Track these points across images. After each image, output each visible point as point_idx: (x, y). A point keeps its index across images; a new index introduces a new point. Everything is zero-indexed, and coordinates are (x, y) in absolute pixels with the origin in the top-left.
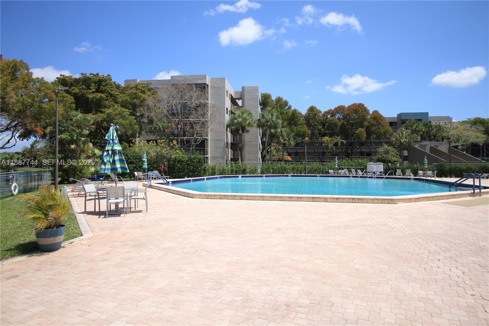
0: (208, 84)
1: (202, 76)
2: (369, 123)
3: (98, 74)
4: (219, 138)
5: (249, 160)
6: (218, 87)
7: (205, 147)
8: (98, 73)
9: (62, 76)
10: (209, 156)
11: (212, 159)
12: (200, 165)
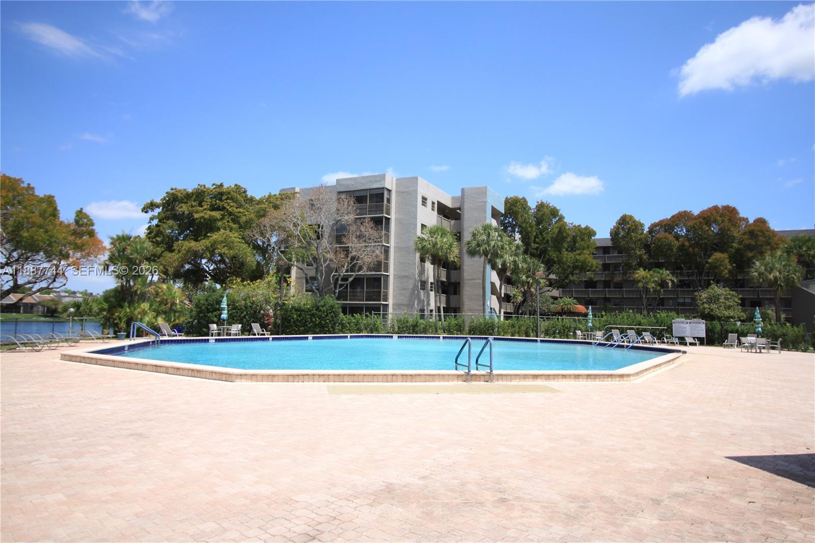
0: (390, 189)
1: (379, 176)
2: (740, 243)
3: (221, 185)
4: (407, 274)
5: (470, 310)
6: (407, 192)
7: (381, 289)
8: (222, 183)
9: (174, 189)
10: (390, 302)
11: (395, 308)
12: (332, 316)
